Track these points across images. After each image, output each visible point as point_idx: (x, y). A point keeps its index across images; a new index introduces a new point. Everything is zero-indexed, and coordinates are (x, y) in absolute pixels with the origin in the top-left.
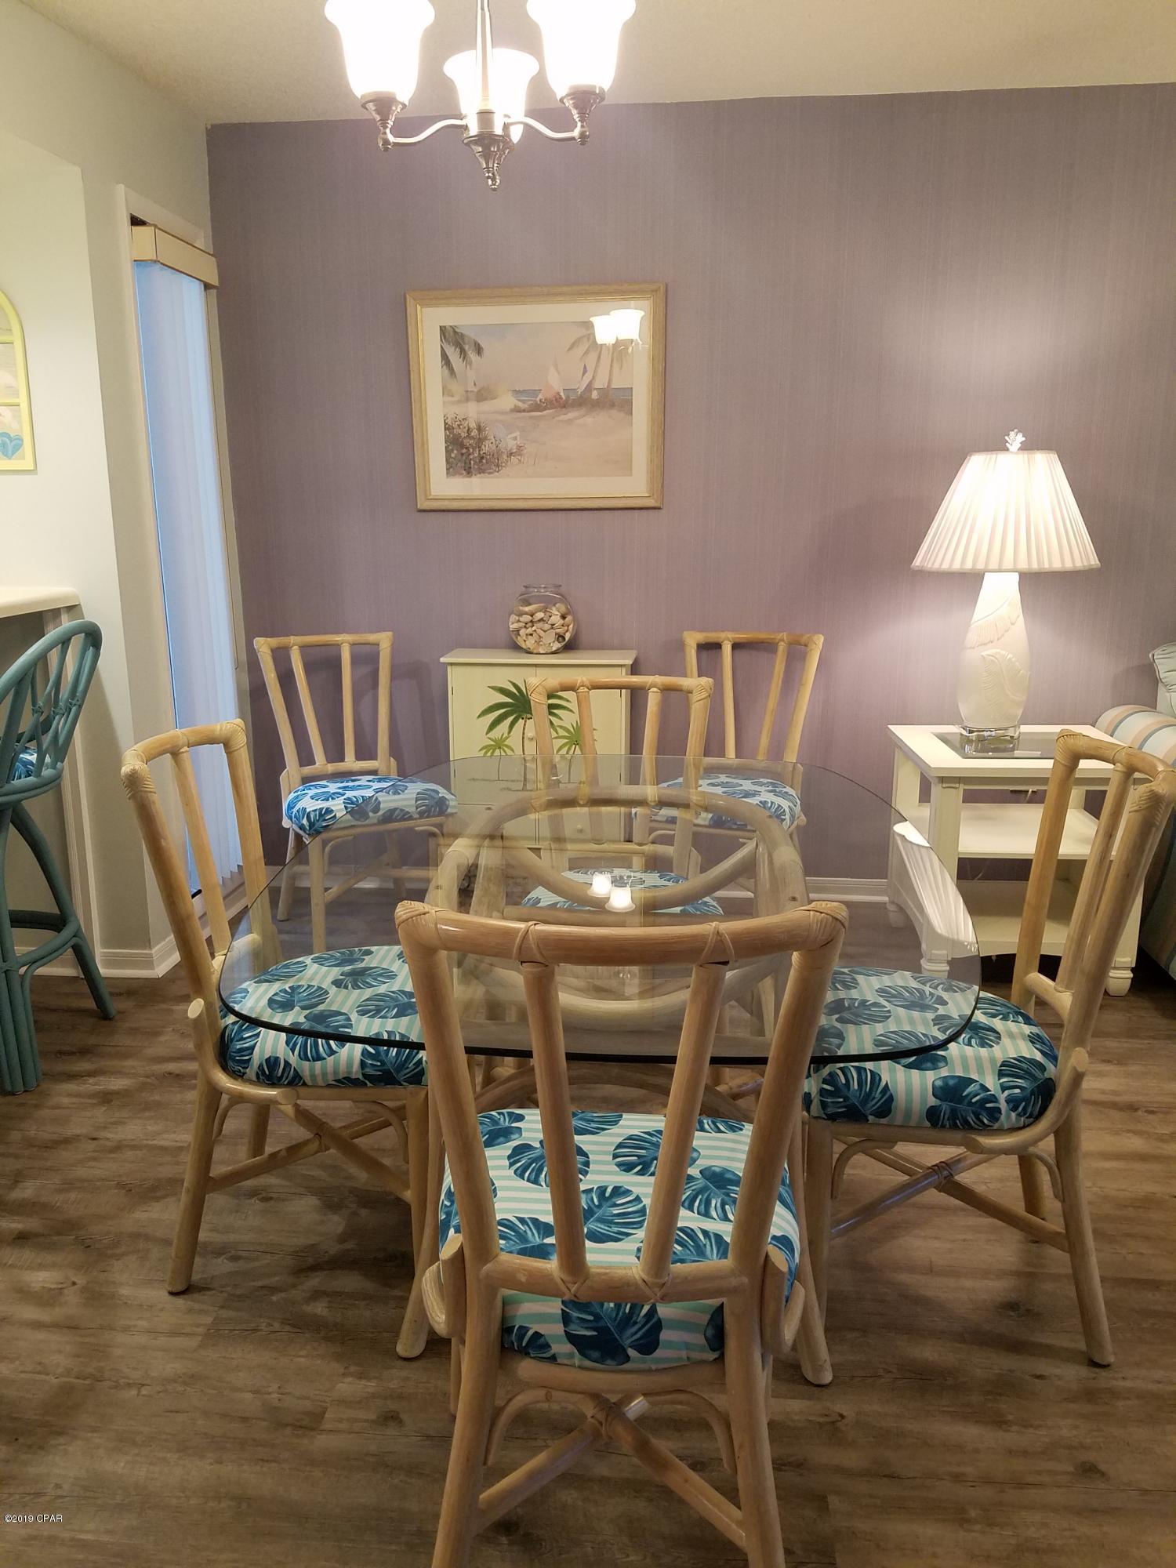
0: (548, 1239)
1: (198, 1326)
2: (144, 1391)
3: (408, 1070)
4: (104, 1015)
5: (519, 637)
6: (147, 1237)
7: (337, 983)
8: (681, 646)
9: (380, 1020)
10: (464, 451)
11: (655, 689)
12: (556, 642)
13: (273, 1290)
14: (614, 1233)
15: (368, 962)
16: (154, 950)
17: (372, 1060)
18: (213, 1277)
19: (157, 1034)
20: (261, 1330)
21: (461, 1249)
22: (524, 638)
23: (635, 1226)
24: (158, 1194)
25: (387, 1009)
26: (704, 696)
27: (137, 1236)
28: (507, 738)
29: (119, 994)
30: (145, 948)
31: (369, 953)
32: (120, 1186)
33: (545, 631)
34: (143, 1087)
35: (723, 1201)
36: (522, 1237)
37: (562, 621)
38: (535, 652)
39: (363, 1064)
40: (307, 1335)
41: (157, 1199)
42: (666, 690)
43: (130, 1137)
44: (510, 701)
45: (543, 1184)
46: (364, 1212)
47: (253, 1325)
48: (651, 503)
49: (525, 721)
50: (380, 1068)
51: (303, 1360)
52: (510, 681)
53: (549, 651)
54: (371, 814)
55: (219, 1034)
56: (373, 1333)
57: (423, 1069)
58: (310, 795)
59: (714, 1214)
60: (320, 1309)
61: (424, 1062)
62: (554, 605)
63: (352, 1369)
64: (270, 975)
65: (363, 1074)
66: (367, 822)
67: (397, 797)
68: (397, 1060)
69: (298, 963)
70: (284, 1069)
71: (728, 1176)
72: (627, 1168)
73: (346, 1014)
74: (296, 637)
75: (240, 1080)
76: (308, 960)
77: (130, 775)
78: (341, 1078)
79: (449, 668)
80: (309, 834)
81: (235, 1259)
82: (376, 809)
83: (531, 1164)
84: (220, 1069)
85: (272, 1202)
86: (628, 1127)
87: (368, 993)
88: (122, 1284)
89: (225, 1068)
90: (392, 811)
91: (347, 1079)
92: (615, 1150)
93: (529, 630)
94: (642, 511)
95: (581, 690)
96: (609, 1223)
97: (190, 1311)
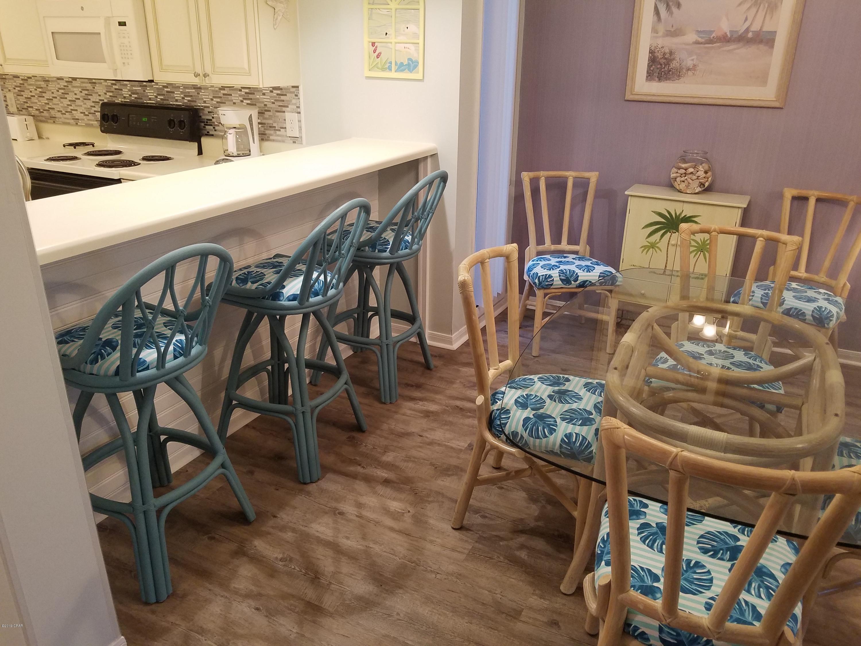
0: (655, 583)
1: (465, 549)
2: (438, 576)
3: (584, 455)
4: (427, 367)
5: (675, 182)
6: (443, 495)
7: (550, 397)
8: (781, 196)
9: (572, 425)
10: (659, 66)
11: (761, 239)
12: (699, 187)
13: (502, 539)
14: (692, 588)
15: (568, 386)
16: (453, 336)
17: (566, 445)
18: (473, 524)
19: (452, 383)
20: (494, 559)
21: (610, 582)
22: (679, 183)
23: (705, 588)
24: (449, 473)
25: (576, 420)
26: (794, 248)
27: (438, 493)
28: (658, 243)
29: (436, 356)
30: (449, 334)
31: (568, 380)
32: (432, 464)
33: (693, 180)
34: (444, 412)
35: (759, 585)
36: (642, 580)
37: (704, 175)
38: (684, 192)
39: (561, 446)
40: (516, 567)
41: (449, 476)
42: (769, 240)
43: (437, 438)
44: (664, 221)
45: (656, 550)
46: (549, 507)
47: (490, 555)
48: (777, 104)
49: (671, 234)
50: (570, 450)
51: (513, 580)
52: (666, 210)
53: (693, 192)
54: (572, 282)
55: (489, 414)
56: (549, 575)
57: (592, 456)
58: (541, 265)
59: (753, 592)
60: (523, 555)
61: (593, 453)
62: (701, 164)
63: (537, 592)
64: (516, 384)
65: (560, 451)
66: (570, 286)
67: (588, 274)
68: (579, 449)
69: (530, 379)
70: (520, 439)
71: (764, 570)
72: (705, 551)
73: (554, 418)
74: (544, 172)
75: (497, 439)
76: (535, 378)
77: (462, 283)
78: (549, 450)
79: (630, 198)
80: (538, 288)
81: (484, 517)
82: (576, 280)
83: (650, 536)
84: (488, 430)
85: (503, 490)
86: (708, 526)
87: (567, 407)
88: (430, 517)
89: (490, 430)
90: (585, 282)
91: (552, 451)
92: (698, 538)
93: (683, 179)
94: (769, 109)
95: (714, 233)
96: (691, 583)
97: (461, 540)
